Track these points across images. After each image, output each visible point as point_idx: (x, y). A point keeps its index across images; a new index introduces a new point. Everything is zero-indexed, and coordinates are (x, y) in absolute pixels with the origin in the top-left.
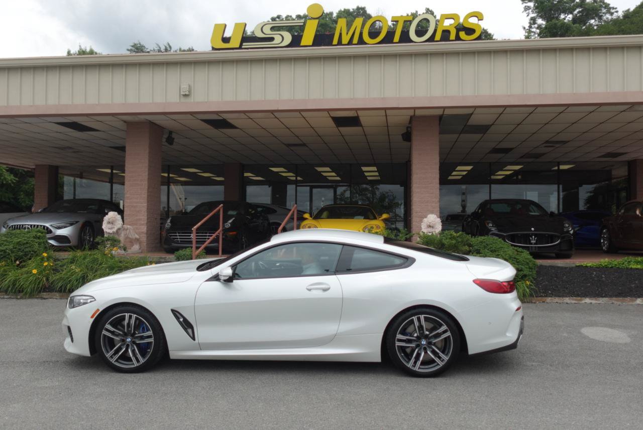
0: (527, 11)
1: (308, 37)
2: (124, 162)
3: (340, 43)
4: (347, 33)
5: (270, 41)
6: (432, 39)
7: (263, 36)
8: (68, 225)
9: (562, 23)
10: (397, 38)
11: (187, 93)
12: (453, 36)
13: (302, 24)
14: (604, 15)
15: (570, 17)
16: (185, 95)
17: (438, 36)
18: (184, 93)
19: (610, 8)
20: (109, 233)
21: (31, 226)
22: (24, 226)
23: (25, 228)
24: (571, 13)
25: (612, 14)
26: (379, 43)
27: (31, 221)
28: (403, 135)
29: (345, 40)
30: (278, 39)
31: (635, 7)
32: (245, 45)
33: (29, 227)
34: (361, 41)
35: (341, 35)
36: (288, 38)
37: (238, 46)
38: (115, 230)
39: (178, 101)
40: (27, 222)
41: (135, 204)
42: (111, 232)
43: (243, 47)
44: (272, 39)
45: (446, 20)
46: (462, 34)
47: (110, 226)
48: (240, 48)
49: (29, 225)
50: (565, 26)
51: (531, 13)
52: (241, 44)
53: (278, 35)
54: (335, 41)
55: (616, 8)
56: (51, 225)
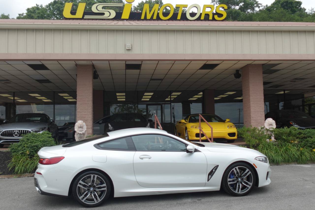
0: (214, 3)
1: (126, 15)
2: (76, 89)
3: (145, 19)
4: (150, 13)
5: (102, 15)
6: (199, 19)
7: (97, 11)
8: (41, 130)
9: (235, 11)
10: (179, 17)
11: (130, 48)
12: (211, 18)
13: (122, 6)
14: (255, 7)
15: (237, 8)
16: (129, 50)
17: (202, 18)
18: (128, 49)
19: (259, 4)
20: (81, 134)
21: (19, 131)
22: (14, 131)
23: (15, 133)
24: (238, 5)
25: (259, 7)
26: (169, 20)
27: (18, 127)
28: (235, 75)
29: (149, 17)
30: (107, 15)
31: (271, 4)
32: (86, 17)
33: (18, 131)
34: (158, 19)
35: (146, 13)
36: (113, 14)
37: (81, 17)
38: (84, 132)
39: (124, 53)
40: (16, 128)
41: (84, 116)
42: (82, 133)
43: (85, 18)
44: (103, 14)
45: (207, 9)
46: (216, 17)
47: (81, 129)
48: (83, 19)
49: (17, 130)
50: (237, 12)
51: (215, 4)
52: (83, 16)
53: (107, 12)
54: (143, 17)
55: (262, 4)
56: (32, 130)
